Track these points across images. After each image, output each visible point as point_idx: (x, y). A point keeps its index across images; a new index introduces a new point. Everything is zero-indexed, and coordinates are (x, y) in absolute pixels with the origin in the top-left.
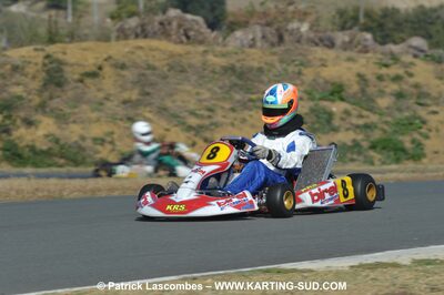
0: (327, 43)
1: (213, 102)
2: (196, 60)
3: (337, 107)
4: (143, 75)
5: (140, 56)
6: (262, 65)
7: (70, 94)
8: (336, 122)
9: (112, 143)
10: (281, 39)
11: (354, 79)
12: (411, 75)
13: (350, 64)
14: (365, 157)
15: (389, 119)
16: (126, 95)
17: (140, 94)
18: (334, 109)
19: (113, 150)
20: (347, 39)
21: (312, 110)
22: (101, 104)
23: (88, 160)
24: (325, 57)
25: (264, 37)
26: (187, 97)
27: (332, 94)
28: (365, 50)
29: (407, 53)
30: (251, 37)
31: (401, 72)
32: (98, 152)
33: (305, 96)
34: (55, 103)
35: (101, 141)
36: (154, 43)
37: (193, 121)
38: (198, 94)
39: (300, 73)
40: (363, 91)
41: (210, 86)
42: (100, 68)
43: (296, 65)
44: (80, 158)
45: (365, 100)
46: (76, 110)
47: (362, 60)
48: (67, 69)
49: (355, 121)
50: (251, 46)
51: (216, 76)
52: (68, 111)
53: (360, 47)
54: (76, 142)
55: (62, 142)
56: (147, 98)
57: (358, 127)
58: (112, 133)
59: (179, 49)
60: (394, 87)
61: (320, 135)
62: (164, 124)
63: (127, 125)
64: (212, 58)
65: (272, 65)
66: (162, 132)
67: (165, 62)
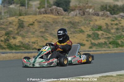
0: (97, 15)
2: (61, 20)
3: (100, 33)
4: (46, 24)
5: (45, 19)
6: (79, 21)
7: (26, 30)
8: (100, 37)
9: (37, 43)
10: (84, 14)
11: (105, 25)
12: (120, 23)
13: (103, 21)
14: (108, 46)
15: (114, 36)
16: (41, 30)
17: (45, 30)
18: (99, 33)
19: (38, 45)
20: (102, 13)
21: (93, 33)
22: (34, 32)
23: (31, 48)
24: (96, 19)
25: (79, 13)
27: (99, 29)
28: (108, 17)
29: (119, 17)
30: (76, 13)
31: (118, 22)
32: (33, 46)
33: (91, 30)
34: (21, 32)
35: (34, 43)
36: (49, 15)
39: (89, 23)
40: (107, 28)
41: (64, 27)
42: (34, 23)
43: (89, 21)
44: (28, 48)
45: (108, 30)
46: (27, 34)
47: (107, 19)
48: (24, 23)
49: (105, 36)
50: (76, 16)
51: (66, 24)
52: (25, 34)
53: (106, 16)
54: (27, 43)
55: (23, 43)
56: (47, 31)
57: (106, 38)
58: (37, 41)
59: (56, 17)
60: (116, 27)
61: (95, 40)
62: (52, 38)
63: (42, 38)
64: (65, 19)
65: (82, 21)
66: (51, 40)
67: (52, 21)
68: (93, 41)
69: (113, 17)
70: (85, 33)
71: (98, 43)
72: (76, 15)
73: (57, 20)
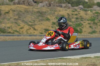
0: (60, 6)
1: (35, 19)
2: (31, 10)
4: (19, 13)
5: (18, 9)
6: (46, 11)
7: (2, 17)
9: (12, 28)
10: (50, 5)
11: (67, 15)
12: (79, 14)
13: (66, 11)
15: (74, 24)
16: (15, 17)
17: (18, 17)
19: (12, 30)
20: (65, 5)
21: (57, 21)
22: (9, 19)
23: (6, 32)
24: (60, 9)
25: (46, 5)
26: (29, 18)
28: (69, 8)
29: (79, 9)
31: (77, 13)
33: (56, 18)
35: (9, 28)
36: (21, 6)
37: (30, 24)
38: (31, 17)
39: (54, 13)
40: (69, 17)
41: (34, 15)
42: (9, 11)
43: (54, 11)
44: (4, 31)
45: (69, 19)
46: (4, 21)
47: (68, 10)
48: (2, 11)
51: (35, 13)
52: (2, 21)
54: (3, 28)
56: (20, 18)
58: (12, 26)
59: (27, 7)
60: (76, 16)
62: (24, 24)
63: (15, 24)
64: (34, 9)
65: (48, 11)
66: (23, 26)
67: (24, 10)
68: (57, 28)
69: (73, 9)
70: (50, 21)
72: (44, 6)
73: (28, 10)
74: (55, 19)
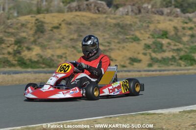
0: (160, 13)
1: (110, 39)
2: (103, 21)
3: (165, 41)
4: (79, 27)
5: (78, 19)
6: (132, 23)
7: (47, 36)
8: (164, 48)
9: (65, 57)
10: (140, 11)
11: (172, 29)
13: (170, 22)
14: (178, 63)
15: (188, 46)
16: (72, 37)
17: (78, 36)
18: (163, 42)
20: (169, 11)
21: (154, 43)
22: (61, 40)
23: (55, 65)
24: (159, 19)
25: (132, 11)
27: (163, 35)
28: (177, 16)
30: (126, 10)
31: (193, 25)
32: (59, 62)
33: (151, 37)
34: (40, 40)
35: (61, 57)
36: (84, 13)
38: (103, 36)
39: (148, 26)
40: (176, 34)
41: (108, 32)
42: (60, 25)
43: (147, 23)
44: (51, 64)
45: (177, 38)
46: (50, 43)
47: (176, 20)
48: (46, 25)
49: (173, 47)
50: (127, 14)
51: (111, 28)
52: (46, 43)
53: (174, 15)
54: (49, 57)
55: (43, 57)
56: (81, 38)
57: (174, 50)
58: (66, 53)
59: (95, 16)
60: (190, 32)
61: (157, 53)
63: (73, 49)
64: (109, 20)
65: (136, 23)
67: (89, 22)
68: (154, 55)
69: (185, 18)
70: (141, 42)
71: (162, 58)
73: (97, 21)
74: (149, 38)
